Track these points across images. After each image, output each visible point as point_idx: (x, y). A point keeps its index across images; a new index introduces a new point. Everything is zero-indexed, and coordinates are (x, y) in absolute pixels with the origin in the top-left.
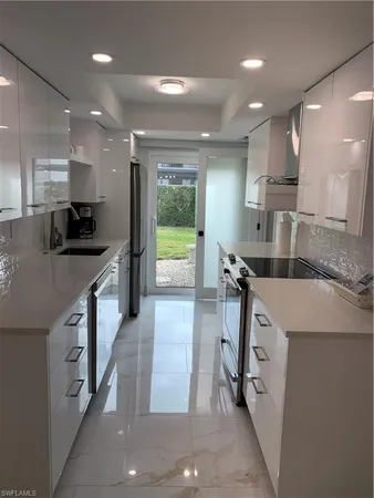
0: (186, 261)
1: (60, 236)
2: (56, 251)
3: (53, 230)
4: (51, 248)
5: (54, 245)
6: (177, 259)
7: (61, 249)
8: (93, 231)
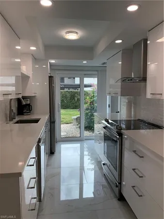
0: (72, 124)
1: (14, 113)
2: (12, 122)
3: (11, 110)
4: (10, 121)
5: (11, 119)
6: (67, 124)
7: (15, 121)
8: (30, 111)
